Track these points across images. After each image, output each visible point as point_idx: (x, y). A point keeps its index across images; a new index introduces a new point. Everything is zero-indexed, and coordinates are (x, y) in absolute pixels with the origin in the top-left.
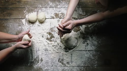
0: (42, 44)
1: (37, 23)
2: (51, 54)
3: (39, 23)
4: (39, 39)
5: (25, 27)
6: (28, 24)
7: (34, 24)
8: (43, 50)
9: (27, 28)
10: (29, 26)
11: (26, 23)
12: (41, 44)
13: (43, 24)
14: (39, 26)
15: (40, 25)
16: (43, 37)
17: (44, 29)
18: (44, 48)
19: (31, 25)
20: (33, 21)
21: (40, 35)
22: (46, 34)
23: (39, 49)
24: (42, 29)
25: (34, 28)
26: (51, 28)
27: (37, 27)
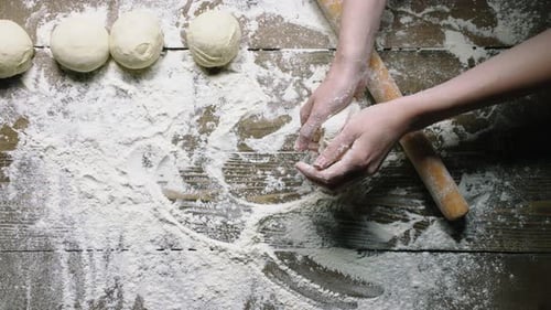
0: (144, 210)
1: (113, 77)
2: (197, 269)
3: (124, 79)
4: (124, 180)
5: (34, 99)
6: (52, 83)
7: (93, 85)
8: (150, 248)
9: (49, 105)
10: (61, 96)
11: (42, 73)
12: (135, 208)
13: (152, 82)
14: (121, 93)
15: (130, 88)
16: (147, 163)
17: (153, 115)
18: (157, 230)
19: (74, 90)
20: (82, 66)
21: (127, 151)
22: (165, 146)
23: (121, 238)
24: (143, 111)
25: (95, 107)
26: (200, 105)
27: (110, 100)
